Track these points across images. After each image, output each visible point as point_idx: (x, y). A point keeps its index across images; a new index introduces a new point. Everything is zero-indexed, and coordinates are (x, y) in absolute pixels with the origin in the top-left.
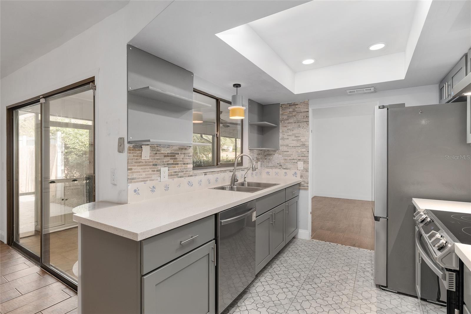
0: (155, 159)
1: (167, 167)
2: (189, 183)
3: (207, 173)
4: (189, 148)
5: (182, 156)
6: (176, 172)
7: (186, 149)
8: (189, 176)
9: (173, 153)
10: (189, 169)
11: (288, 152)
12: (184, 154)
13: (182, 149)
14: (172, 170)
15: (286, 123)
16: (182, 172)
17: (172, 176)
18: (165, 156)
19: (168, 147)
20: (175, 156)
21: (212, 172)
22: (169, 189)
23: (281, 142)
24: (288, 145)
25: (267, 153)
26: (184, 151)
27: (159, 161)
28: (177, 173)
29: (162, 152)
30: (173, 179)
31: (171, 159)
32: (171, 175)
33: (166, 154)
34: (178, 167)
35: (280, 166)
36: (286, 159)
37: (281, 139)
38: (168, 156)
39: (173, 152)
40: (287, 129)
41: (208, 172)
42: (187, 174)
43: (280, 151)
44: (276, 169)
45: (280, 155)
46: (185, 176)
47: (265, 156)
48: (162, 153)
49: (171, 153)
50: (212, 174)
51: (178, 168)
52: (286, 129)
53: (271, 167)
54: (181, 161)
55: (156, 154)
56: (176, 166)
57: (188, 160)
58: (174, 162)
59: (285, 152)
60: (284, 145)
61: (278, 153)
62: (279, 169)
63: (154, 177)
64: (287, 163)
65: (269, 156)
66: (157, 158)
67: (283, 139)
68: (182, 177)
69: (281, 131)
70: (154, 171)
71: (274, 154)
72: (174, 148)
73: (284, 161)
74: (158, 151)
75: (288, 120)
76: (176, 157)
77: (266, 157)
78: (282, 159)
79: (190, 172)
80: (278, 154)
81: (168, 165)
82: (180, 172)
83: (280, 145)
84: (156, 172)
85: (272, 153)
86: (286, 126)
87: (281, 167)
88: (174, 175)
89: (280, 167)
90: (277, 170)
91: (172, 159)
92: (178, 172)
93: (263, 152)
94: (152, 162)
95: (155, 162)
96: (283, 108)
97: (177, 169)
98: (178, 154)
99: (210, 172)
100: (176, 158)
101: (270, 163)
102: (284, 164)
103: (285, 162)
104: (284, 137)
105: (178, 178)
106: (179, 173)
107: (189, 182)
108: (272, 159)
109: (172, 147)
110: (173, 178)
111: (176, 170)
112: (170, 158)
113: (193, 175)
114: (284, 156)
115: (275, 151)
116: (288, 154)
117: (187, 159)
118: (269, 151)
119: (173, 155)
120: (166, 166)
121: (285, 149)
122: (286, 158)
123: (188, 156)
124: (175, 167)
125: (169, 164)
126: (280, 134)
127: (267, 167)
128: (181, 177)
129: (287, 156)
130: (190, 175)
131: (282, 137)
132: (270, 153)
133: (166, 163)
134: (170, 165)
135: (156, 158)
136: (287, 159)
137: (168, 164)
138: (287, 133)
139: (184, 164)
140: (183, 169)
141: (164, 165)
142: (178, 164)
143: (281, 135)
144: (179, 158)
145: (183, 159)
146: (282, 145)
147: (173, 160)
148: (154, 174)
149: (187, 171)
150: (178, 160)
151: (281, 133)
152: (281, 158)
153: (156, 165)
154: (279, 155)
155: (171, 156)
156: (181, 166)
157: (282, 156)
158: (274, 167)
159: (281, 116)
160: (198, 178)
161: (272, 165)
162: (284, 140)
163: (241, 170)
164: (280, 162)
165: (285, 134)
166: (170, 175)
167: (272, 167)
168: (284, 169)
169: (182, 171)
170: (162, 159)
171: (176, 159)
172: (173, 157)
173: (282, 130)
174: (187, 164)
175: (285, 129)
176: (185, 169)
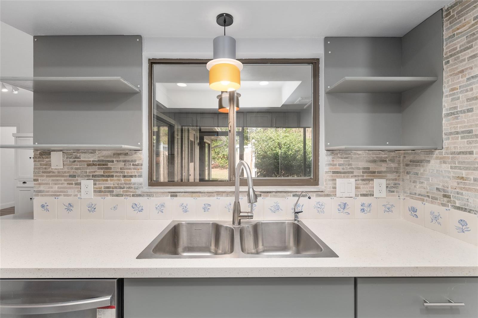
0: (72, 169)
1: (93, 180)
2: (134, 206)
3: (178, 194)
4: (136, 153)
5: (121, 165)
6: (108, 188)
7: (126, 154)
8: (133, 196)
9: (103, 161)
10: (134, 184)
11: (471, 153)
12: (125, 161)
13: (120, 154)
14: (102, 185)
15: (464, 60)
16: (121, 188)
17: (103, 193)
18: (89, 165)
19: (91, 153)
20: (107, 165)
21: (192, 192)
22: (95, 210)
23: (446, 125)
24: (470, 132)
25: (410, 157)
26: (122, 158)
27: (80, 171)
28: (111, 189)
29: (82, 159)
30: (103, 197)
31: (99, 169)
32: (100, 192)
33: (90, 161)
34: (112, 181)
35: (445, 196)
36: (462, 178)
37: (448, 115)
38: (94, 165)
39: (103, 159)
40: (468, 79)
41: (182, 192)
42: (131, 192)
43: (444, 151)
44: (432, 203)
45: (445, 162)
46: (127, 195)
47: (407, 165)
48: (83, 161)
49: (98, 160)
50: (192, 197)
51: (112, 182)
52: (462, 80)
53: (419, 195)
54: (117, 172)
55: (75, 161)
56: (109, 178)
57: (132, 170)
58: (104, 173)
59: (460, 153)
60: (457, 133)
61: (437, 158)
62: (443, 205)
63: (70, 192)
64: (467, 190)
65: (416, 166)
66: (75, 168)
67: (454, 113)
68: (122, 195)
69: (446, 90)
70: (72, 184)
71: (429, 161)
72: (105, 153)
73: (455, 184)
74: (76, 158)
75: (471, 47)
76: (109, 166)
77: (408, 169)
78: (449, 177)
79: (137, 189)
80: (438, 161)
81: (95, 177)
82: (116, 188)
83: (446, 134)
84: (74, 186)
85: (422, 157)
86: (462, 71)
87: (448, 202)
88: (105, 192)
89: (445, 199)
90: (436, 208)
91: (102, 169)
92: (113, 188)
93: (402, 157)
94: (68, 172)
95: (73, 172)
96: (453, 16)
97: (110, 183)
98: (113, 161)
99: (185, 192)
100: (109, 167)
101: (418, 185)
102: (458, 193)
103: (461, 188)
104: (455, 108)
105: (112, 196)
106: (114, 190)
107: (136, 205)
108: (422, 174)
109: (100, 152)
110: (104, 195)
111: (109, 185)
112: (98, 167)
113: (144, 195)
114: (455, 168)
115: (430, 152)
116: (468, 163)
117: (130, 169)
118: (415, 153)
119: (103, 164)
120: (91, 178)
121: (461, 144)
122: (464, 173)
123: (133, 165)
124: (107, 181)
125: (96, 175)
126: (444, 99)
127: (410, 194)
128: (117, 195)
129: (467, 169)
130: (137, 195)
131: (450, 109)
132: (418, 158)
133: (91, 174)
134: (98, 177)
135: (74, 167)
136: (467, 179)
137: (93, 176)
138: (467, 91)
139: (124, 176)
140: (121, 184)
141: (88, 177)
142: (112, 176)
143: (446, 103)
144: (114, 168)
145: (121, 169)
146: (451, 134)
147: (103, 171)
148: (70, 188)
149: (129, 188)
150: (112, 170)
151: (447, 96)
152: (449, 172)
153: (74, 176)
154: (441, 163)
155: (99, 165)
156: (119, 180)
157: (451, 168)
158: (428, 196)
159: (447, 44)
160: (156, 201)
161: (423, 192)
162: (457, 118)
163: (292, 194)
164: (446, 184)
165: (458, 98)
166: (98, 191)
167: (422, 197)
168: (459, 208)
169: (121, 187)
170: (83, 169)
171: (110, 168)
172: (103, 166)
173: (449, 86)
174: (131, 176)
175: (459, 82)
176: (126, 184)
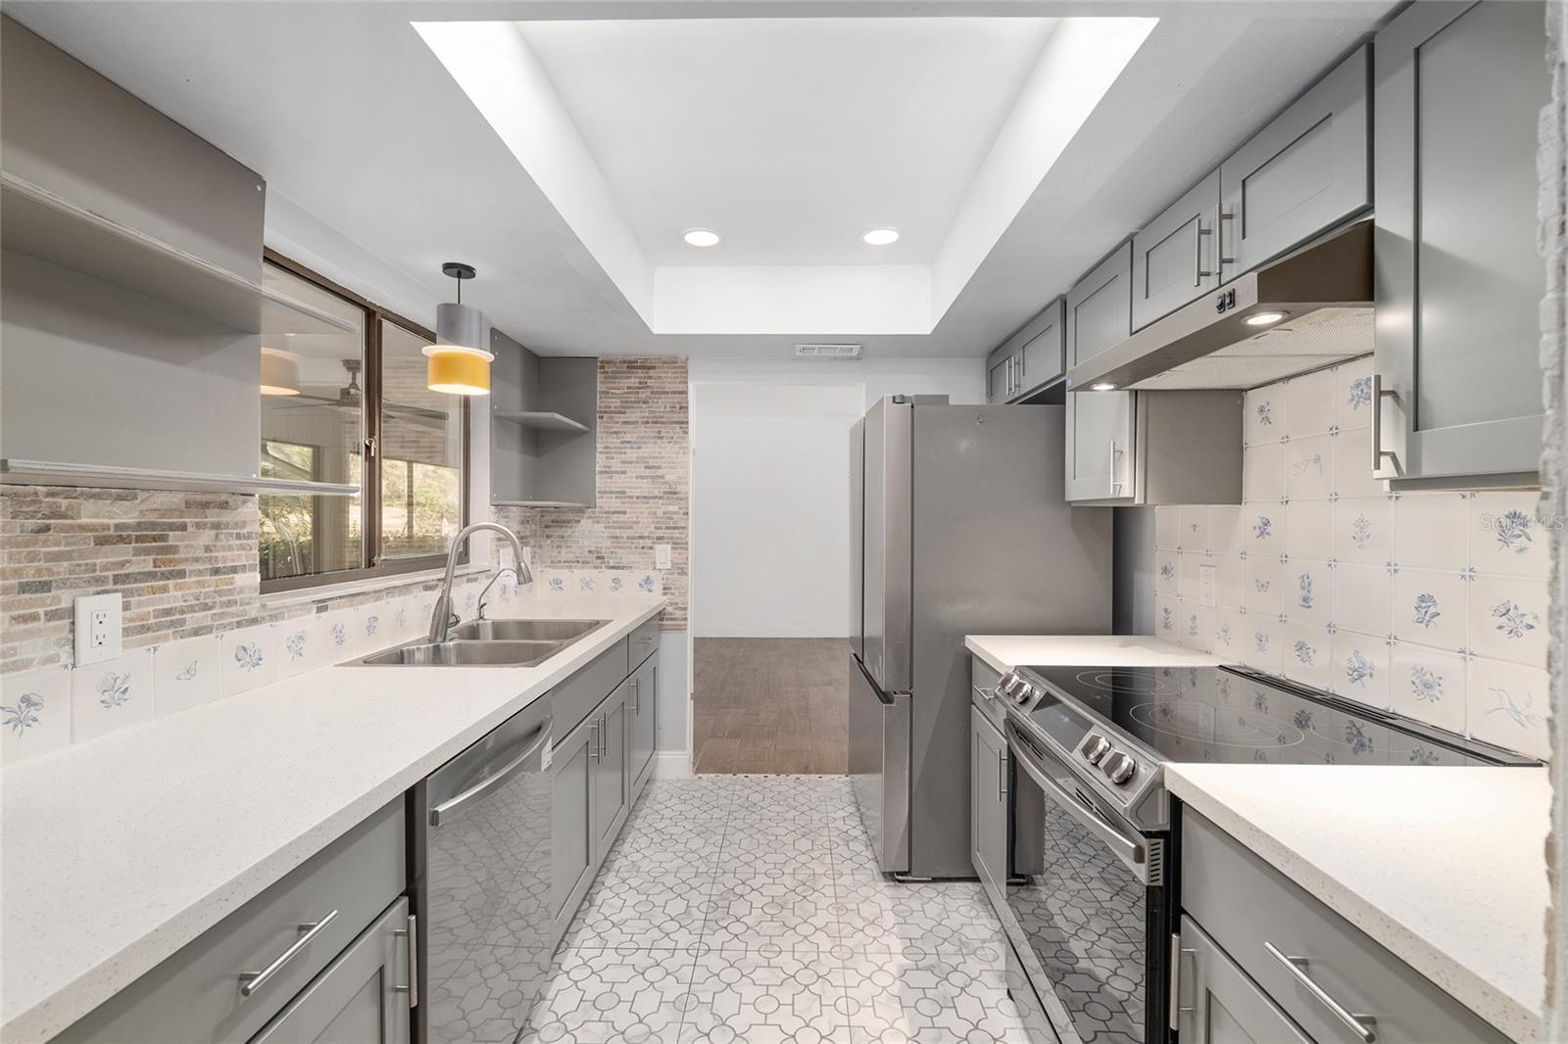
0: (33, 557)
1: (120, 595)
2: (241, 654)
3: (329, 603)
4: (245, 502)
5: (206, 537)
6: (168, 612)
7: (224, 505)
8: (239, 624)
9: (153, 525)
10: (241, 590)
11: (625, 513)
12: (216, 526)
13: (205, 505)
14: (149, 605)
15: (617, 422)
16: (206, 607)
17: (150, 634)
18: (101, 541)
19: (120, 498)
20: (163, 538)
21: (352, 595)
22: (127, 696)
23: (600, 482)
24: (624, 493)
25: (554, 517)
26: (212, 516)
27: (65, 564)
28: (177, 617)
29: (84, 521)
30: (151, 647)
31: (137, 552)
32: (144, 629)
33: (107, 527)
34: (180, 589)
35: (598, 558)
36: (616, 537)
37: (602, 472)
38: (122, 539)
39: (153, 518)
40: (622, 442)
41: (336, 598)
42: (233, 615)
43: (597, 510)
44: (583, 568)
45: (598, 522)
46: (223, 627)
47: (547, 527)
48: (83, 528)
49: (139, 523)
50: (352, 606)
51: (179, 594)
52: (616, 441)
53: (565, 562)
54: (196, 560)
55: (47, 528)
56: (171, 582)
57: (237, 553)
58: (155, 567)
59: (614, 513)
60: (612, 493)
61: (589, 518)
62: (596, 567)
63: (27, 649)
64: (619, 548)
65: (561, 527)
66: (47, 554)
67: (608, 472)
68: (209, 630)
69: (599, 446)
70: (35, 618)
71: (579, 521)
72: (161, 500)
73: (610, 544)
74: (54, 515)
75: (624, 413)
76: (170, 543)
77: (549, 531)
78: (602, 537)
79: (248, 603)
80: (591, 520)
81: (123, 583)
82: (192, 609)
83: (599, 492)
84: (42, 624)
85: (570, 516)
86: (616, 433)
87: (602, 563)
88: (159, 627)
89: (599, 561)
90: (588, 573)
91: (147, 552)
92: (183, 612)
93: (539, 516)
94: (17, 572)
95: (39, 571)
96: (607, 373)
97: (175, 596)
98: (183, 527)
99: (340, 597)
100: (172, 546)
101: (564, 551)
102: (612, 553)
103: (615, 548)
104: (610, 467)
105: (181, 637)
106: (187, 616)
107: (245, 649)
108: (569, 536)
109: (146, 494)
110: (156, 640)
111: (169, 602)
112: (135, 549)
113: (263, 618)
114: (609, 527)
115: (581, 511)
116: (621, 522)
117: (230, 548)
118: (559, 512)
119: (152, 536)
120: (110, 586)
121: (615, 504)
122: (618, 532)
123: (239, 536)
124: (165, 589)
125: (127, 575)
126: (598, 455)
127: (552, 562)
128: (196, 632)
129: (621, 528)
130: (247, 621)
131: (605, 467)
132: (563, 517)
133: (110, 574)
134: (136, 581)
135: (43, 550)
136: (620, 538)
137: (117, 579)
138: (621, 453)
139: (216, 571)
140: (206, 595)
141: (98, 585)
142: (181, 574)
143: (601, 460)
144: (186, 546)
145: (208, 549)
146: (605, 492)
147: (151, 558)
148: (28, 635)
149: (230, 603)
150: (181, 555)
151: (601, 452)
152: (603, 532)
153: (45, 587)
154: (593, 523)
155: (138, 539)
156: (201, 584)
157: (605, 527)
158: (578, 562)
159: (601, 398)
160: (287, 628)
161: (571, 557)
162: (611, 477)
163: (465, 579)
164: (600, 545)
165: (613, 458)
166: (137, 630)
167: (569, 564)
168: (612, 568)
169: (206, 604)
170: (80, 558)
171: (173, 549)
172: (154, 544)
173: (603, 443)
174: (234, 570)
175: (613, 443)
176: (220, 593)
